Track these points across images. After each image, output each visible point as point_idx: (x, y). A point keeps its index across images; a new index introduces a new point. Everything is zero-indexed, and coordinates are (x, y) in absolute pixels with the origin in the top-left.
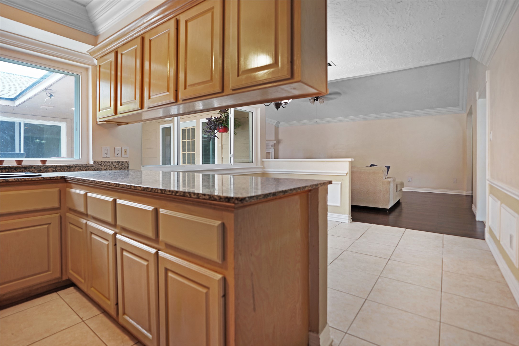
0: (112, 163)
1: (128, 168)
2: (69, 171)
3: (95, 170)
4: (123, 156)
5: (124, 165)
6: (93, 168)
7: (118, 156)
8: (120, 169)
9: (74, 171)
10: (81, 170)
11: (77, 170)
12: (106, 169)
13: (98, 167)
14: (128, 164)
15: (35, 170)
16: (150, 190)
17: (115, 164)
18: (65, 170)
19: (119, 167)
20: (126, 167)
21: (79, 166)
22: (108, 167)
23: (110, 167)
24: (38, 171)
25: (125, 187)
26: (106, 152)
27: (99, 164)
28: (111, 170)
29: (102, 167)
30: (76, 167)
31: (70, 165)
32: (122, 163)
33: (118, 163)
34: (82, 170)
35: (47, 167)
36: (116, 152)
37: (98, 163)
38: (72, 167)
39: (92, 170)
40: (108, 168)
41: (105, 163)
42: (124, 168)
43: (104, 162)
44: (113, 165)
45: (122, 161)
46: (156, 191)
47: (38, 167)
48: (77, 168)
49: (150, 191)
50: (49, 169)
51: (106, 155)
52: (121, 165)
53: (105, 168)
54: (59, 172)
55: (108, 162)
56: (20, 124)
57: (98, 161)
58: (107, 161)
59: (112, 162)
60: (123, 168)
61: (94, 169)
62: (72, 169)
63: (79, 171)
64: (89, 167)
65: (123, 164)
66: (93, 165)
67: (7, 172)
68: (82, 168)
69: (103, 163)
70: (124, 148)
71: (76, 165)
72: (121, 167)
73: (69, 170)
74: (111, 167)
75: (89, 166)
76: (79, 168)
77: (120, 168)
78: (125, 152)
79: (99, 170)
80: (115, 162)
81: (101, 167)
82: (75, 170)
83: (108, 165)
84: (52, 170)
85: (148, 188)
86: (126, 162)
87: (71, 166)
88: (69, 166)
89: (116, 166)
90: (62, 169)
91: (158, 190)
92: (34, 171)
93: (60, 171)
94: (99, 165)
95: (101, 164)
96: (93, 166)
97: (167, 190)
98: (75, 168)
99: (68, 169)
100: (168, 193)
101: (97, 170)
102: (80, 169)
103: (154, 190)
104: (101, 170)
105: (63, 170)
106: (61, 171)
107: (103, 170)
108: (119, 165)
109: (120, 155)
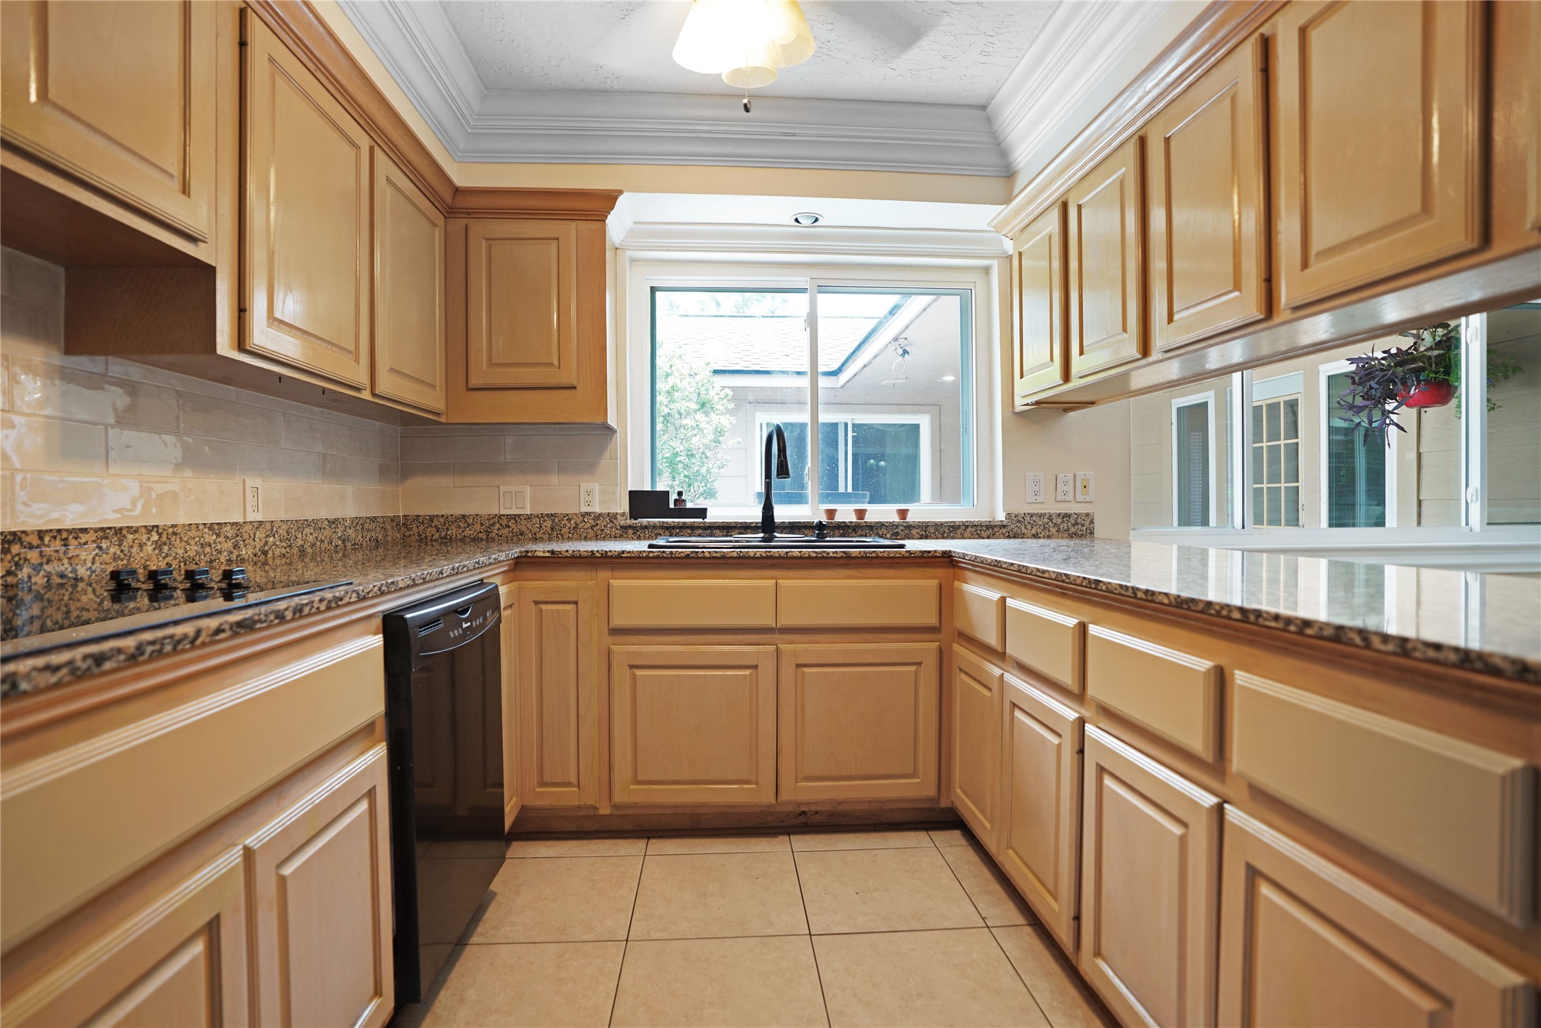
0: (1050, 518)
1: (1092, 533)
2: (952, 538)
3: (1009, 537)
4: (1080, 498)
5: (1083, 525)
6: (1004, 530)
7: (1067, 498)
8: (1072, 537)
9: (963, 538)
10: (977, 536)
11: (969, 536)
12: (1036, 536)
13: (1016, 529)
14: (1093, 523)
15: (888, 532)
16: (1200, 607)
17: (1059, 521)
18: (943, 534)
19: (1068, 530)
20: (1086, 529)
21: (973, 526)
22: (1039, 531)
23: (1045, 528)
24: (893, 535)
25: (1117, 592)
26: (1037, 488)
27: (1019, 521)
28: (1049, 537)
29: (1027, 529)
30: (967, 527)
31: (954, 522)
32: (1076, 520)
33: (1065, 519)
34: (981, 537)
35: (909, 527)
36: (1061, 487)
37: (1016, 519)
38: (959, 527)
39: (1002, 536)
40: (1041, 533)
41: (1034, 518)
42: (1082, 532)
43: (1032, 515)
44: (1053, 523)
45: (1076, 514)
46: (1224, 613)
47: (893, 525)
48: (970, 529)
49: (1202, 612)
50: (914, 532)
51: (1036, 497)
52: (1074, 525)
53: (1033, 531)
54: (933, 539)
55: (1041, 516)
56: (846, 425)
57: (1016, 512)
58: (1038, 514)
59: (1050, 516)
60: (1078, 532)
61: (1007, 534)
62: (959, 531)
63: (974, 538)
64: (996, 530)
65: (1079, 520)
66: (1005, 524)
67: (842, 536)
68: (980, 530)
69: (1028, 518)
70: (1080, 474)
71: (967, 522)
72: (1073, 530)
73: (952, 534)
74: (1049, 531)
75: (995, 526)
76: (974, 529)
77: (1070, 532)
78: (1085, 487)
79: (1018, 538)
80: (1059, 515)
81: (1024, 530)
82: (965, 535)
83: (1041, 523)
84: (918, 533)
85: (1193, 600)
86: (1087, 515)
87: (957, 524)
88: (952, 524)
89: (1061, 526)
90: (937, 533)
91: (1230, 611)
92: (886, 535)
93: (933, 536)
94: (1019, 525)
95: (1024, 520)
96: (1004, 526)
97: (1267, 613)
98: (965, 530)
99: (951, 532)
100: (1272, 624)
101: (1015, 537)
102: (975, 533)
103: (1217, 608)
104: (1022, 538)
105: (939, 535)
106: (937, 538)
107: (1028, 538)
108: (1070, 524)
109: (1070, 497)
